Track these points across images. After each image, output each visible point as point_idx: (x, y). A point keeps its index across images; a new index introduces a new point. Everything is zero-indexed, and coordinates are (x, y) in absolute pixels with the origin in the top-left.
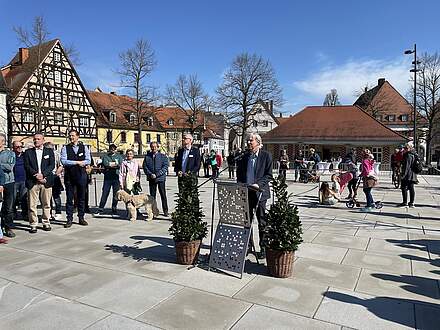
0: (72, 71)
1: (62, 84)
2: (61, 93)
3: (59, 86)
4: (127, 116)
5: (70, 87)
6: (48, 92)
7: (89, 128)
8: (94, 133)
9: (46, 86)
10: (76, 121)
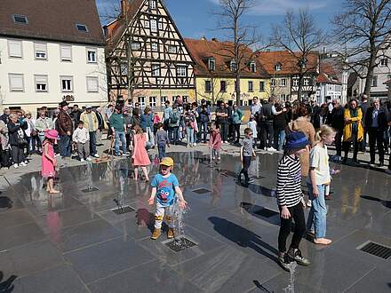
0: (168, 18)
1: (158, 33)
2: (158, 43)
3: (155, 35)
4: (228, 63)
5: (166, 36)
6: (145, 43)
7: (187, 77)
8: (192, 83)
9: (142, 37)
10: (173, 72)
